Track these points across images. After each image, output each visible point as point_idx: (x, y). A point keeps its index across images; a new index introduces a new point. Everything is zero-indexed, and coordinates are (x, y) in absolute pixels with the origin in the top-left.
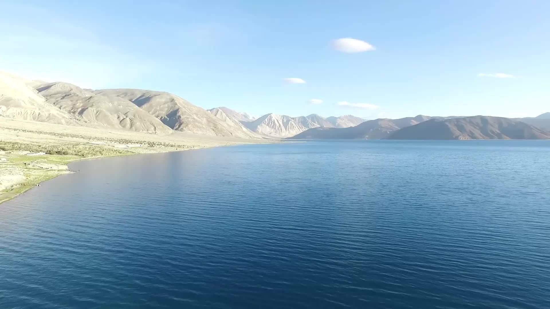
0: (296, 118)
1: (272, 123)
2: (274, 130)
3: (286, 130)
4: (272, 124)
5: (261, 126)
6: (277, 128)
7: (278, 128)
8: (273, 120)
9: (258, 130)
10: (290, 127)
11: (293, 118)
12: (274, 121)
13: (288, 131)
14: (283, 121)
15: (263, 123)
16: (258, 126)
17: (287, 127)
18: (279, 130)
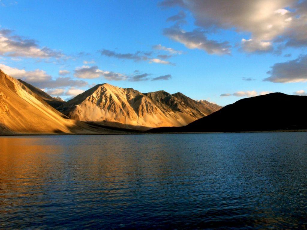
0: (150, 93)
1: (106, 100)
2: (112, 115)
3: (138, 116)
4: (108, 103)
5: (84, 105)
6: (118, 111)
7: (121, 110)
8: (108, 95)
9: (78, 114)
10: (145, 108)
11: (146, 94)
12: (111, 97)
13: (142, 117)
14: (128, 97)
15: (89, 100)
16: (78, 106)
17: (138, 107)
18: (123, 114)
